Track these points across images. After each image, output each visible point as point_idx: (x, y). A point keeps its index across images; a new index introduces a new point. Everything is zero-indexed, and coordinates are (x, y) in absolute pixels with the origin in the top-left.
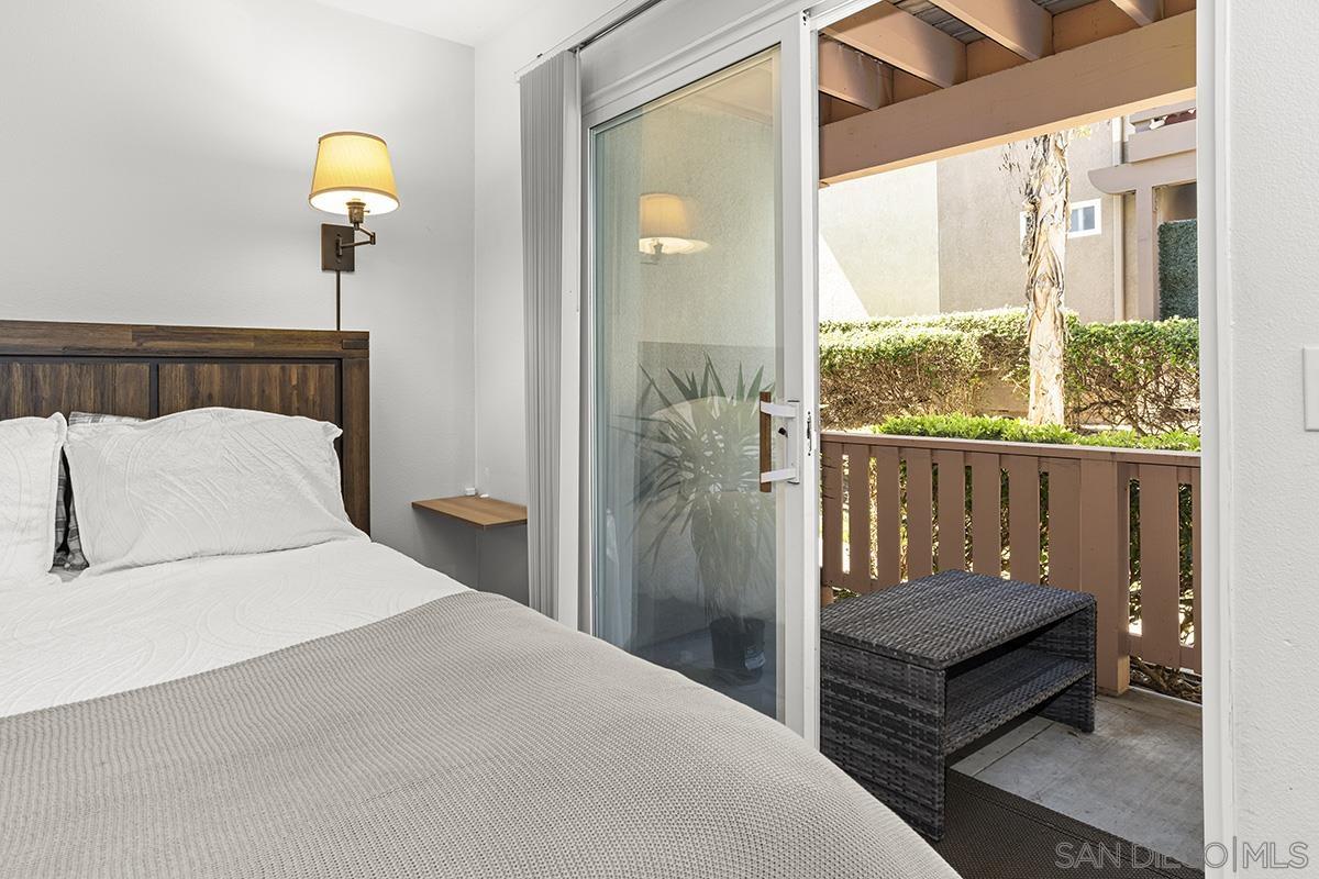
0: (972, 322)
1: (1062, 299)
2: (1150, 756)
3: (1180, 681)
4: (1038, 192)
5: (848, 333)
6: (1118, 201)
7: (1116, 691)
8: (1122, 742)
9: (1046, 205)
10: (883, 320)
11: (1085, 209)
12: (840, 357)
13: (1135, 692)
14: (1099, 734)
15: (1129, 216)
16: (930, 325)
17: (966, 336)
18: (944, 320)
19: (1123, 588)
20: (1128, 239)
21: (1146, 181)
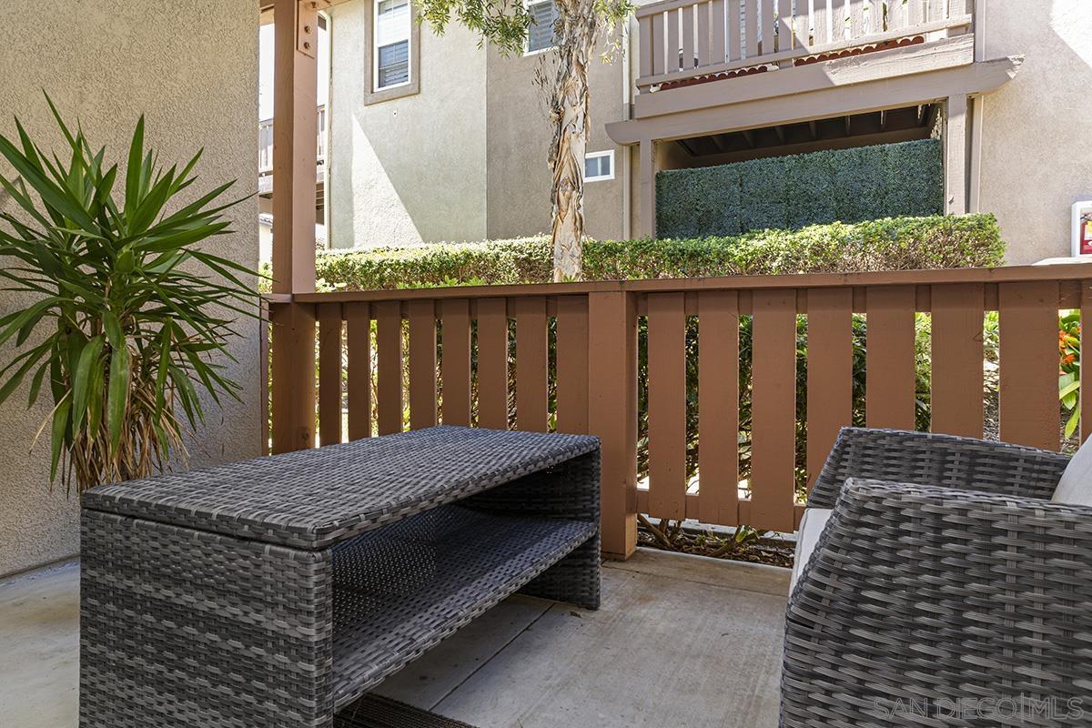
1: (581, 202)
2: (661, 628)
3: (680, 537)
4: (563, 103)
6: (626, 151)
7: (624, 555)
8: (630, 614)
9: (570, 114)
11: (603, 158)
12: (389, 270)
13: (642, 552)
14: (606, 609)
15: (635, 165)
19: (631, 443)
20: (634, 184)
21: (648, 134)
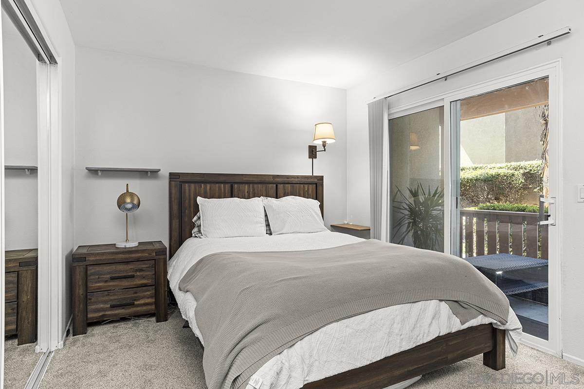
0: (520, 166)
4: (548, 116)
5: (463, 171)
10: (479, 166)
16: (501, 168)
17: (516, 173)
18: (507, 166)
